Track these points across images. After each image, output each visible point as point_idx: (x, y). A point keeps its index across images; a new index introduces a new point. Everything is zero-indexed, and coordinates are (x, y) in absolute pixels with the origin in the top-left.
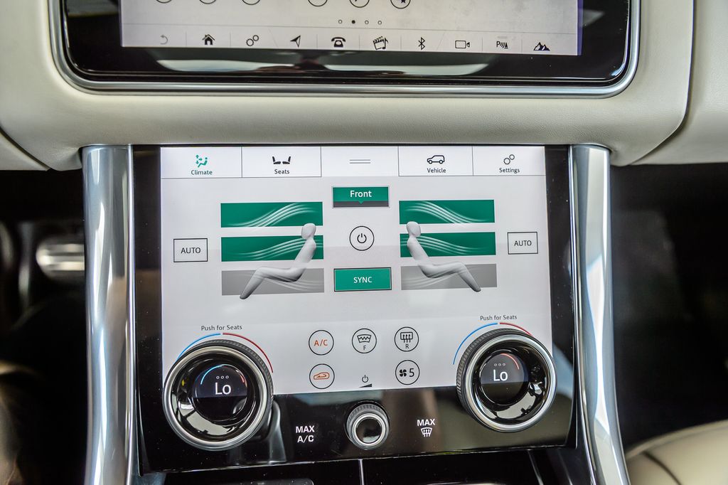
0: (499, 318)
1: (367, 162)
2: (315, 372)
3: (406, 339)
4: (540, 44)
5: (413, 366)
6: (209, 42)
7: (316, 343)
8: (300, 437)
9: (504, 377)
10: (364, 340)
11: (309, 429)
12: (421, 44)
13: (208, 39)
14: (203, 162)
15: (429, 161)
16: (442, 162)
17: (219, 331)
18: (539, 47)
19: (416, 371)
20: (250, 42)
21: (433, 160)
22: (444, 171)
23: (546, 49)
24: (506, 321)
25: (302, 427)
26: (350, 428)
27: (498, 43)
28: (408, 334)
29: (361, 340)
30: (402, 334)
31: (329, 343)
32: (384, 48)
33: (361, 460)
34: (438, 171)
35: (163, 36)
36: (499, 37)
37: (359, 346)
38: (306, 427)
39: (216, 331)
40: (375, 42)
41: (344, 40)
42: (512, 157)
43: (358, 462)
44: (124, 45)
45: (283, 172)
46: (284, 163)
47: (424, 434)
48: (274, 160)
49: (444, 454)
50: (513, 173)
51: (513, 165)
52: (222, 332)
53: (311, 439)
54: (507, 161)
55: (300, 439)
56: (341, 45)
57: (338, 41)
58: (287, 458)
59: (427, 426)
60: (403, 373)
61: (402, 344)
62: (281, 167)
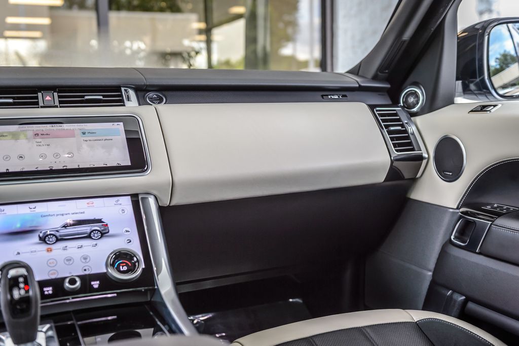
1: (64, 206)
2: (51, 272)
3: (85, 259)
4: (118, 163)
5: (89, 267)
7: (50, 263)
10: (69, 261)
12: (79, 166)
13: (7, 170)
15: (88, 204)
16: (92, 204)
19: (90, 269)
22: (94, 206)
23: (120, 164)
25: (46, 289)
26: (65, 283)
27: (104, 164)
30: (84, 257)
31: (55, 263)
32: (66, 168)
34: (91, 207)
37: (67, 263)
40: (64, 166)
41: (53, 167)
45: (33, 211)
51: (119, 203)
55: (46, 292)
59: (96, 284)
60: (85, 270)
61: (84, 261)
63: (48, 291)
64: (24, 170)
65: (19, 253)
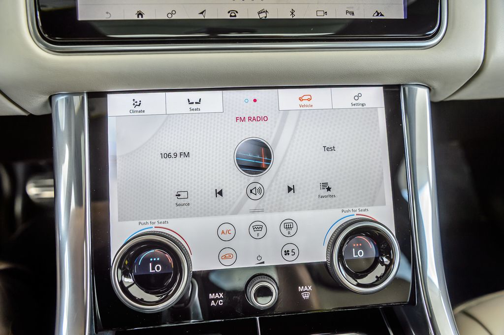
0: (356, 211)
2: (223, 253)
3: (288, 227)
4: (377, 11)
5: (294, 247)
6: (140, 16)
7: (223, 232)
8: (213, 301)
9: (361, 254)
10: (258, 229)
11: (219, 296)
12: (292, 13)
13: (140, 14)
14: (138, 104)
15: (301, 99)
16: (309, 100)
17: (152, 226)
18: (376, 14)
19: (296, 251)
20: (170, 16)
21: (303, 98)
22: (312, 106)
23: (382, 15)
24: (361, 213)
25: (214, 294)
26: (249, 294)
27: (347, 12)
28: (289, 224)
29: (255, 229)
30: (285, 224)
31: (232, 232)
32: (266, 17)
33: (258, 318)
34: (307, 106)
35: (107, 13)
36: (347, 8)
37: (254, 234)
38: (217, 294)
39: (149, 226)
40: (259, 13)
41: (237, 12)
42: (360, 95)
43: (256, 319)
44: (80, 18)
45: (196, 110)
46: (196, 103)
47: (304, 297)
48: (189, 102)
49: (320, 311)
50: (361, 107)
51: (361, 101)
52: (154, 226)
53: (221, 303)
54: (356, 98)
55: (213, 303)
56: (235, 16)
57: (232, 12)
58: (203, 318)
59: (306, 291)
60: (287, 253)
61: (285, 232)
62: (194, 106)
63: (216, 300)
64: (174, 17)
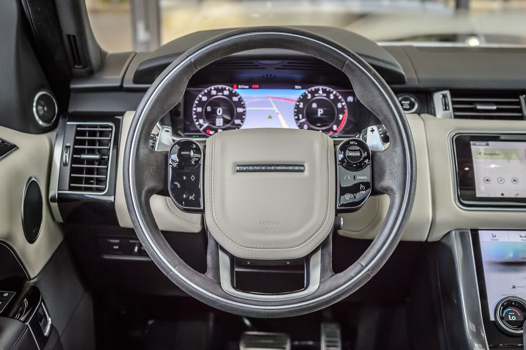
13: (502, 194)
14: (495, 236)
46: (524, 237)
48: (520, 236)
65: (514, 287)
